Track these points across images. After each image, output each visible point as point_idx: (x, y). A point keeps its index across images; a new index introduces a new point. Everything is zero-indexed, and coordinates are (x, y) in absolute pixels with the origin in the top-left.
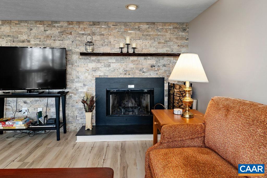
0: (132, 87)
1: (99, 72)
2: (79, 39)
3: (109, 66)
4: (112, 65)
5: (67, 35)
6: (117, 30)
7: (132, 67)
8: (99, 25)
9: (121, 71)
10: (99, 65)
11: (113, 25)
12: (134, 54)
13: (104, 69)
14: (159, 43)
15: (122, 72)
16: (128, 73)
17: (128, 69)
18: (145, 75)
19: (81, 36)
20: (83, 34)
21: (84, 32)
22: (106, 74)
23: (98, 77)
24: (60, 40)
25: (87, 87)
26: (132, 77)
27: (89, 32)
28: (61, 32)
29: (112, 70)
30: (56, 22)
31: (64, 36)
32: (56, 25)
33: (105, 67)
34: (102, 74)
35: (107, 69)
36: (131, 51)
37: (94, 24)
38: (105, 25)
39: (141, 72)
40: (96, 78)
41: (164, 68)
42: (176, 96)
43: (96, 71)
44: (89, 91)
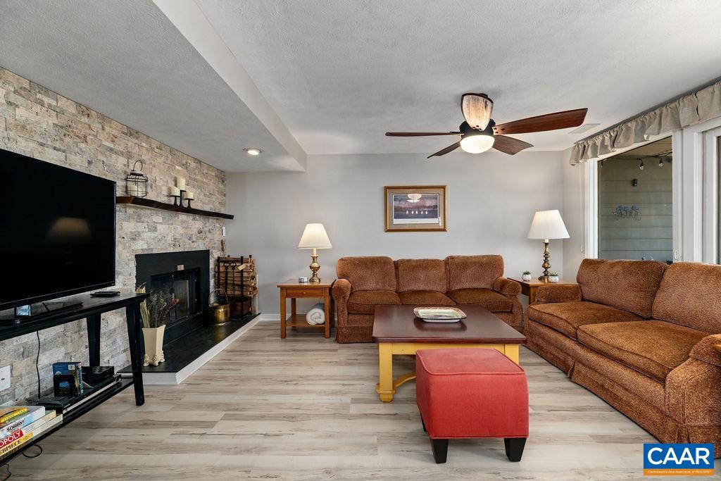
0: (181, 268)
1: (141, 243)
2: (105, 159)
3: (155, 229)
4: (159, 227)
5: (78, 140)
6: (163, 159)
7: (182, 232)
8: (137, 138)
9: (169, 239)
10: (141, 227)
11: (157, 148)
12: (189, 210)
13: (148, 235)
14: (205, 195)
15: (170, 242)
16: (177, 244)
17: (177, 236)
18: (194, 246)
19: (108, 153)
20: (111, 150)
21: (111, 145)
22: (152, 247)
23: (140, 253)
24: (59, 150)
25: (121, 277)
26: (182, 250)
27: (121, 148)
28: (62, 127)
29: (160, 237)
30: (46, 90)
31: (67, 139)
32: (46, 100)
33: (150, 231)
34: (145, 247)
35: (152, 235)
36: (185, 204)
37: (131, 132)
38: (146, 142)
39: (190, 242)
40: (136, 256)
41: (209, 236)
42: (249, 272)
43: (135, 239)
44: (126, 288)
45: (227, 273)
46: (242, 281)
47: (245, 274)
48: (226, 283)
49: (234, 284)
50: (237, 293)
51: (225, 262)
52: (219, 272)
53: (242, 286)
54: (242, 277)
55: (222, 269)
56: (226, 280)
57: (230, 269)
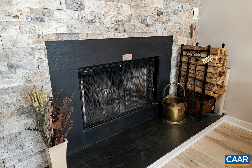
1: (55, 25)
3: (81, 6)
4: (87, 3)
7: (129, 12)
15: (110, 25)
16: (121, 28)
17: (121, 18)
18: (150, 31)
23: (53, 38)
25: (20, 72)
26: (130, 36)
29: (90, 18)
34: (63, 30)
35: (76, 15)
39: (143, 26)
40: (47, 43)
41: (174, 19)
42: (215, 67)
43: (42, 20)
44: (29, 85)
45: (188, 64)
46: (205, 77)
47: (210, 69)
48: (187, 76)
49: (195, 79)
50: (198, 89)
51: (188, 51)
52: (180, 62)
53: (204, 83)
54: (206, 71)
55: (184, 59)
56: (187, 72)
57: (192, 61)
